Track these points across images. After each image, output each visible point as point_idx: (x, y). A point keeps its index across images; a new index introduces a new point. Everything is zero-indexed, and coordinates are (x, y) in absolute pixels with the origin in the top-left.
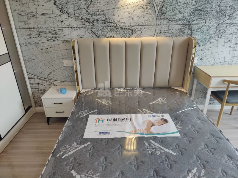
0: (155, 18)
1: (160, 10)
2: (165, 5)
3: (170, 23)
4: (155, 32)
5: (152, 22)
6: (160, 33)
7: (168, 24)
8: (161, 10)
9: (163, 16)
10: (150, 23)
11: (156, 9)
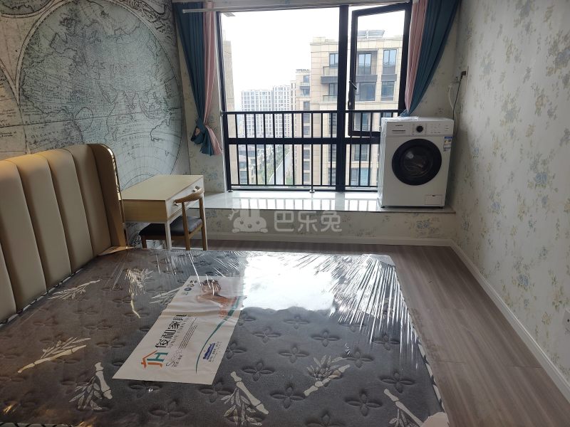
0: (16, 109)
1: (21, 90)
2: (26, 78)
3: (46, 119)
4: (26, 141)
5: (13, 117)
6: (35, 142)
7: (42, 120)
8: (24, 91)
9: (29, 103)
10: (9, 121)
11: (13, 87)
